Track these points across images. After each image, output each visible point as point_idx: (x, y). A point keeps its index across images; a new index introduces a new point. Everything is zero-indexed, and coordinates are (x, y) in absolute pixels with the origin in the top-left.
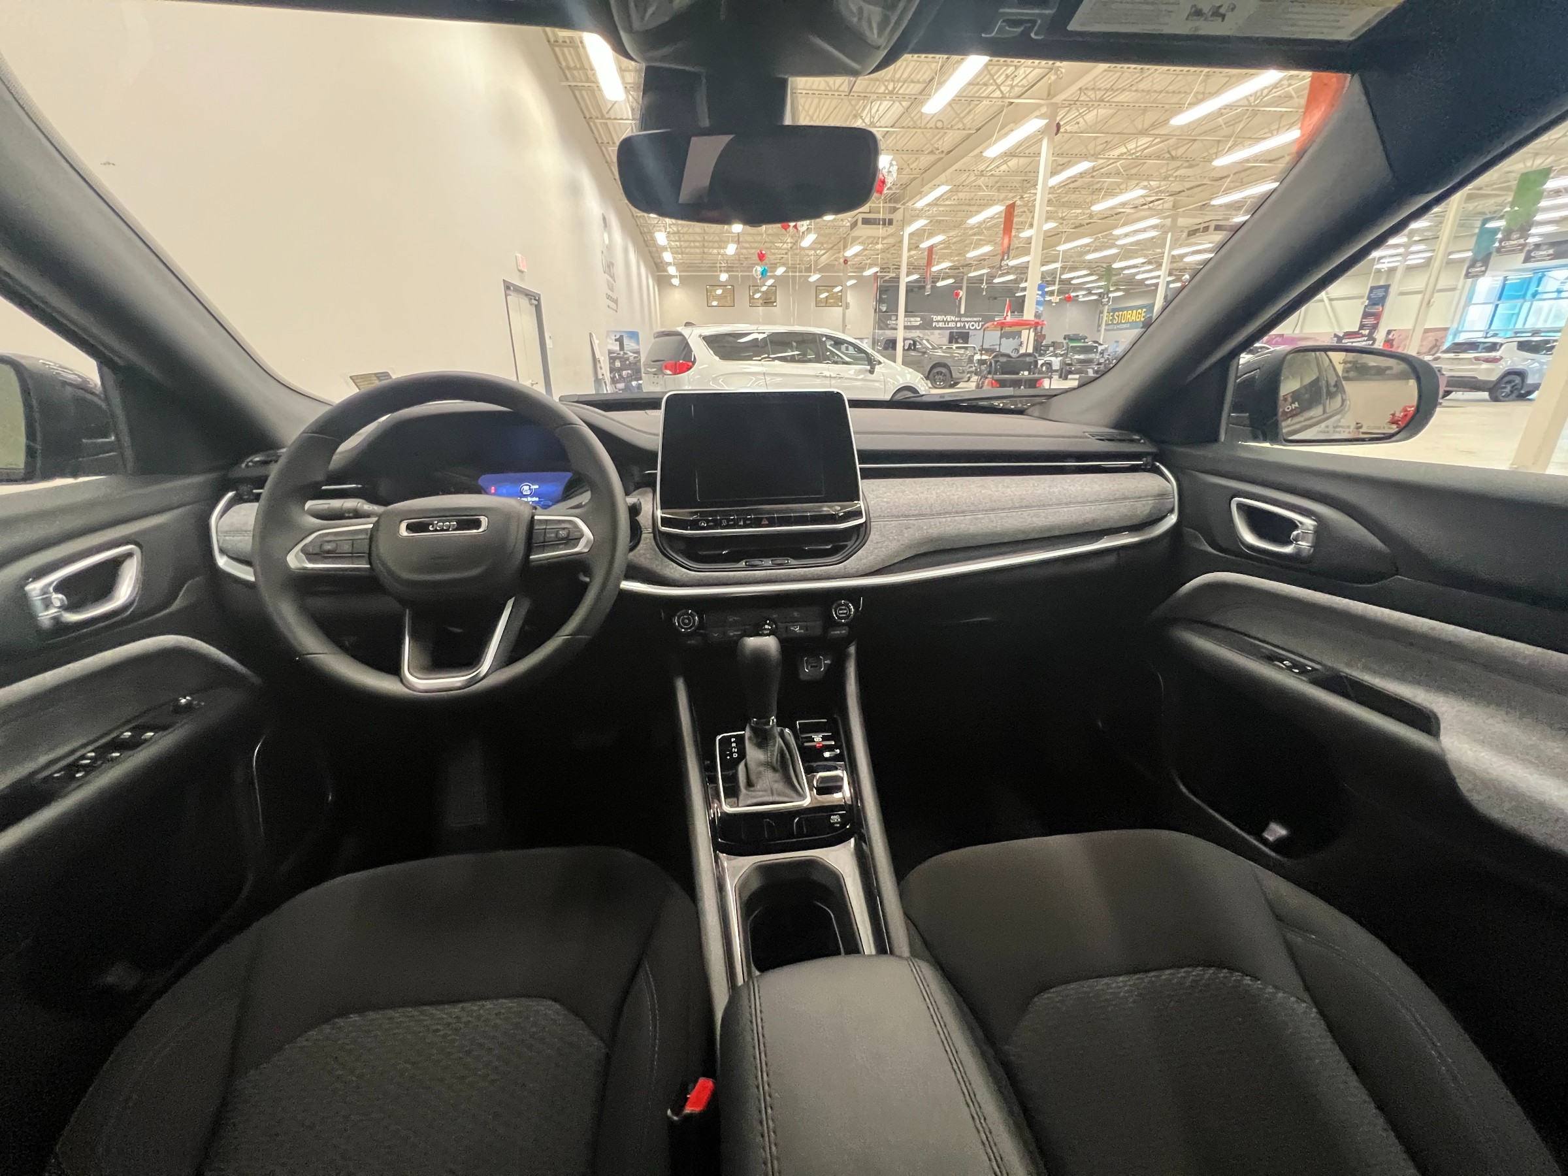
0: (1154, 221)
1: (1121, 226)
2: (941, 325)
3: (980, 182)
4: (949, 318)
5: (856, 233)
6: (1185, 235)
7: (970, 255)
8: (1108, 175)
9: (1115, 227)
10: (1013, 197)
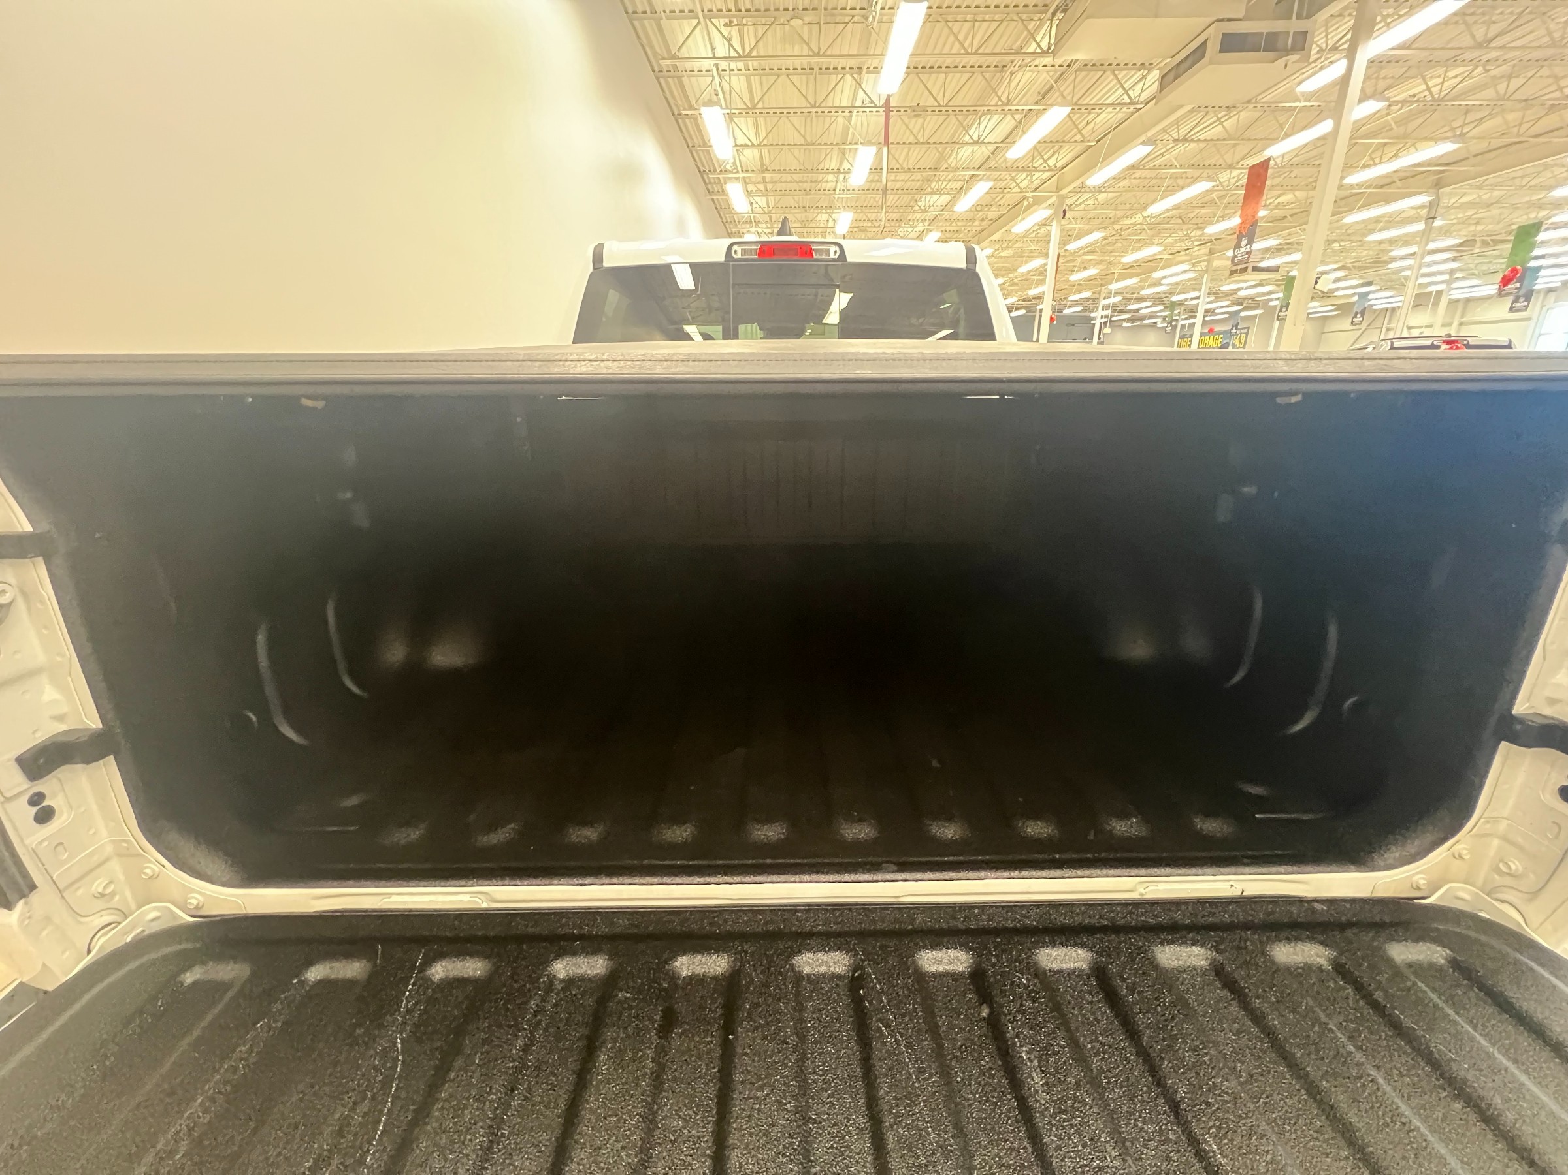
9: (1159, 269)
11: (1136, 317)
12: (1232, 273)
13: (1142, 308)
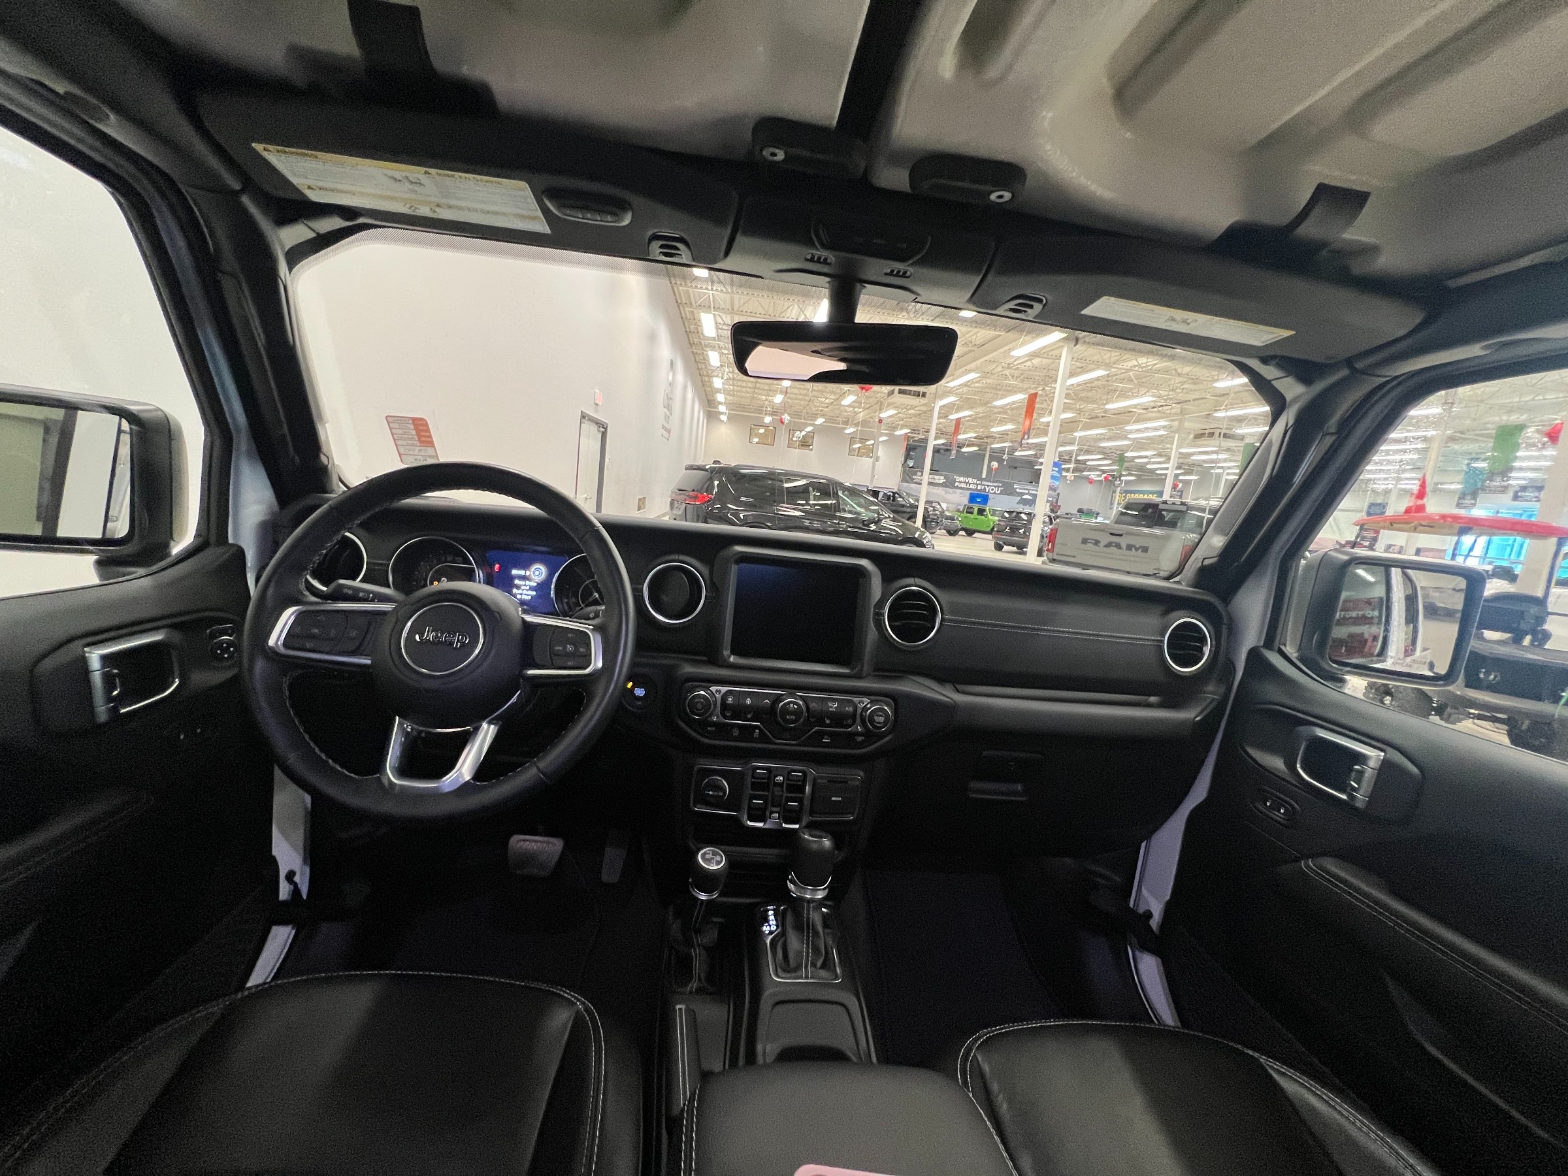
0: (1163, 423)
1: (1134, 422)
2: (963, 485)
3: (1007, 372)
4: (970, 480)
5: (892, 399)
6: (1192, 436)
7: (992, 430)
8: (1122, 381)
9: (1128, 423)
10: (1036, 388)
11: (1081, 467)
12: (1199, 436)
13: (1089, 460)
